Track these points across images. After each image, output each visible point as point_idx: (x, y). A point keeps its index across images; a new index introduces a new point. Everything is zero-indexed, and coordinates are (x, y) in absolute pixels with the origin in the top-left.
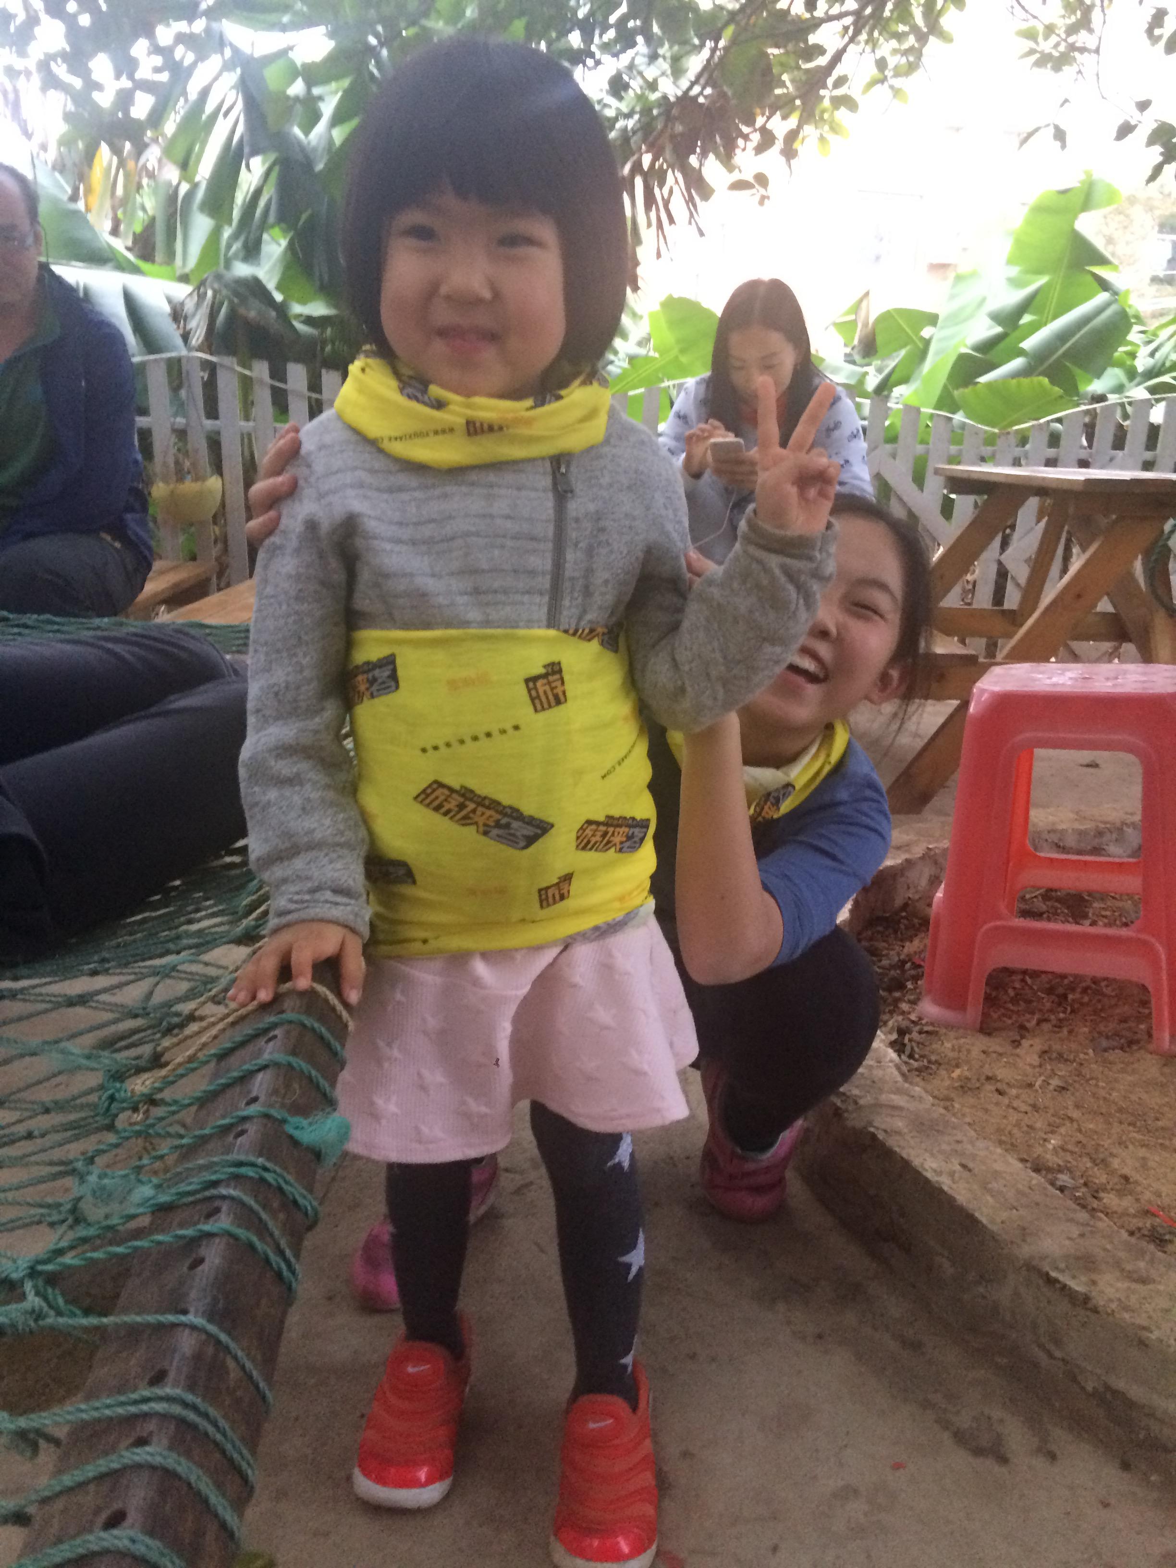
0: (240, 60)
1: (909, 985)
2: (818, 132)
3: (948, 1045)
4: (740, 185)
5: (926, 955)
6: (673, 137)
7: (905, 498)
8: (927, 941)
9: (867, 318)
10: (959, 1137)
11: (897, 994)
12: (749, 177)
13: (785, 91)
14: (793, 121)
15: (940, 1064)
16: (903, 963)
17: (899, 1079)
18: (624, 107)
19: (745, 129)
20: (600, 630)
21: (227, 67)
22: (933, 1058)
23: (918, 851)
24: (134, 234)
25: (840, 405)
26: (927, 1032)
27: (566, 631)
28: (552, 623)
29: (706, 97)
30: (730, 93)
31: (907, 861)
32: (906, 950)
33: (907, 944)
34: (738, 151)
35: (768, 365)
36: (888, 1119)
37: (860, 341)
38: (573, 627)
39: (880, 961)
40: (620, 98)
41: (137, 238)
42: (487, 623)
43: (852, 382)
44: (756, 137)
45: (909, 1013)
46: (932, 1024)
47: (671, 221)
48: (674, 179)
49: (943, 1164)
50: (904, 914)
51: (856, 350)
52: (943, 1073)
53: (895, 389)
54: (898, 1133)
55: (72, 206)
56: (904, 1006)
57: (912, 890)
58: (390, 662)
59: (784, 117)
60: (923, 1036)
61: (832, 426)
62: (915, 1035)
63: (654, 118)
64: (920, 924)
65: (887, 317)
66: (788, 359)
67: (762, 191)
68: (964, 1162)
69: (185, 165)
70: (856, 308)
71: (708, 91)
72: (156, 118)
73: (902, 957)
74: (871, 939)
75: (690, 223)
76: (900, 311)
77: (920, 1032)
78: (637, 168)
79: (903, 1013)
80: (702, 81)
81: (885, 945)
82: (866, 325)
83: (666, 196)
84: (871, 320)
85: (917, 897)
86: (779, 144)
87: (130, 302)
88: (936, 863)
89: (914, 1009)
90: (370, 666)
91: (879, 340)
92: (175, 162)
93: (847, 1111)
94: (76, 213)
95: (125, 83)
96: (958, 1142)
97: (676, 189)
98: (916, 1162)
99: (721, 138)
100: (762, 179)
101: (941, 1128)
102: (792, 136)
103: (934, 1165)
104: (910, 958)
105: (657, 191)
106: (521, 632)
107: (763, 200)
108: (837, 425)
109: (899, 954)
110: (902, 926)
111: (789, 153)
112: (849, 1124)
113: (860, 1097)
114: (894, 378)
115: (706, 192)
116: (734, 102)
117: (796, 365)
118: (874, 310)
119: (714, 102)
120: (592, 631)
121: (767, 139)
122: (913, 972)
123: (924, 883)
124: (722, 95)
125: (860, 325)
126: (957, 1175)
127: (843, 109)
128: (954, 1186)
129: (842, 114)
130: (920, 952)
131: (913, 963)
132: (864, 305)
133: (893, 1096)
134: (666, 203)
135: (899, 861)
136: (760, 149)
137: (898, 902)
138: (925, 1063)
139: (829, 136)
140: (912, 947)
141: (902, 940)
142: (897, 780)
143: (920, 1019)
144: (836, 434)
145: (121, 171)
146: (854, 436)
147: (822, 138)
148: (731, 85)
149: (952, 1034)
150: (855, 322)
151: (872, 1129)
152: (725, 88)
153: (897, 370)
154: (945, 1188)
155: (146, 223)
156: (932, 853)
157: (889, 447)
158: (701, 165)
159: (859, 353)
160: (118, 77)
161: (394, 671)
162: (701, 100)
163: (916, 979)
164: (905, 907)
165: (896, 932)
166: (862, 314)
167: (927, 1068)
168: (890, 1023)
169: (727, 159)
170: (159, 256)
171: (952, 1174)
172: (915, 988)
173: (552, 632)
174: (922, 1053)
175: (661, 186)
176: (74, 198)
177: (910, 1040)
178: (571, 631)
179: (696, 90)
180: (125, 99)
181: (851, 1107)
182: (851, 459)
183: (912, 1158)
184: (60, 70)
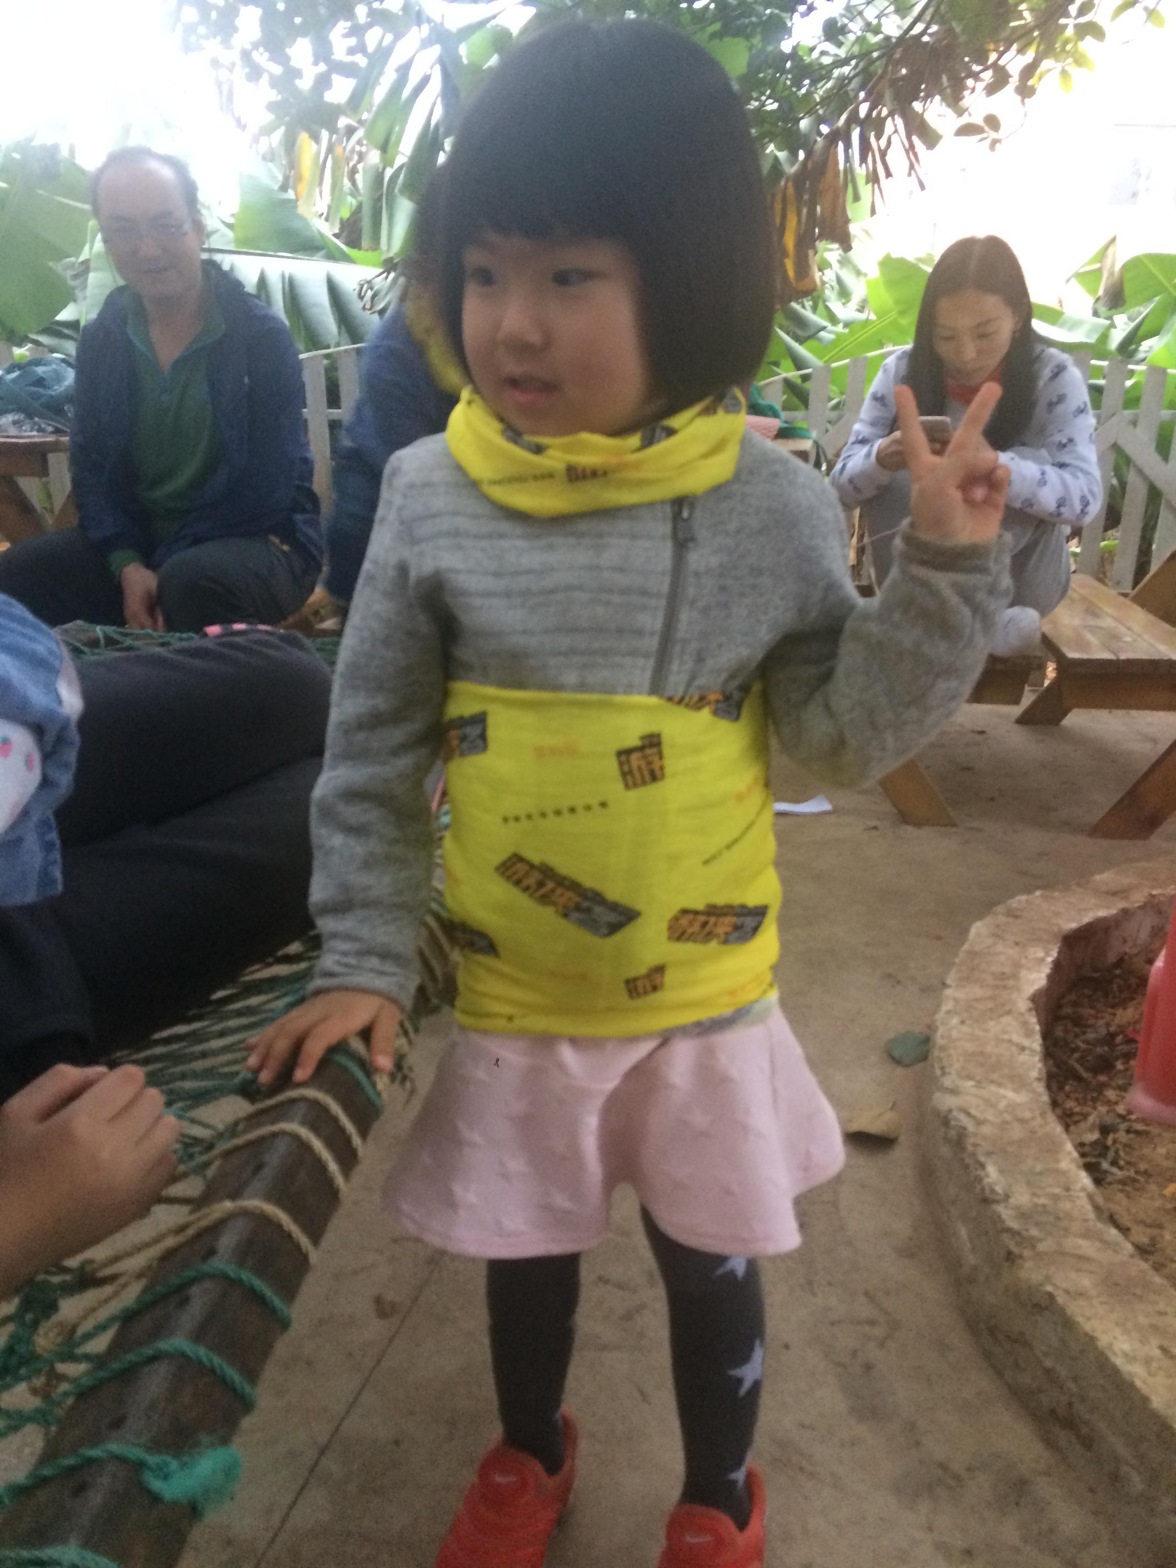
0: (440, 35)
1: (1119, 1066)
2: (1059, 66)
3: (1162, 1151)
4: (967, 130)
5: (1142, 1026)
6: (894, 82)
7: (1147, 471)
8: (1144, 1008)
9: (1113, 265)
10: (1161, 1306)
11: (1102, 1078)
12: (978, 119)
13: (1022, 22)
14: (1030, 55)
15: (1150, 1176)
16: (1112, 1036)
17: (1092, 1216)
18: (842, 53)
19: (976, 68)
20: (713, 697)
21: (426, 43)
22: (1142, 1166)
23: (1138, 898)
24: (341, 220)
25: (1065, 375)
26: (1137, 1133)
27: (670, 699)
28: (655, 689)
29: (930, 35)
30: (958, 29)
31: (1125, 912)
32: (1117, 1020)
33: (1119, 1012)
34: (966, 93)
35: (982, 333)
36: (1073, 1275)
37: (1105, 291)
38: (680, 693)
39: (1084, 1033)
40: (839, 44)
41: (344, 224)
42: (582, 687)
43: (1092, 340)
44: (988, 76)
45: (1116, 1103)
46: (1143, 1120)
47: (888, 174)
48: (895, 126)
49: (1137, 1345)
50: (1118, 972)
51: (1101, 302)
52: (1153, 1187)
53: (1143, 343)
54: (1081, 1294)
55: (285, 196)
56: (1111, 1094)
57: (1130, 943)
58: (480, 720)
59: (1021, 51)
60: (1132, 1136)
61: (1055, 399)
62: (1122, 1136)
63: (874, 61)
64: (1138, 985)
65: (1134, 264)
66: (1006, 327)
67: (993, 135)
68: (1165, 1343)
69: (385, 147)
70: (1102, 254)
71: (934, 28)
72: (356, 102)
73: (1112, 1029)
74: (1075, 1004)
75: (910, 175)
76: (1149, 256)
77: (1128, 1131)
78: (854, 118)
79: (1109, 1102)
80: (927, 16)
81: (1092, 1012)
82: (1111, 274)
83: (883, 147)
84: (1117, 268)
85: (1135, 951)
86: (1014, 81)
87: (333, 290)
88: (1160, 912)
89: (1123, 1098)
90: (463, 722)
91: (1128, 291)
92: (377, 147)
93: (1021, 1256)
94: (289, 201)
95: (322, 67)
96: (1161, 1313)
97: (895, 139)
98: (1103, 1340)
99: (949, 79)
100: (992, 122)
101: (1139, 1292)
102: (1029, 71)
103: (1126, 1347)
104: (1122, 1029)
105: (873, 140)
106: (619, 698)
107: (995, 142)
108: (1061, 399)
109: (1108, 1025)
110: (1115, 987)
111: (1025, 91)
112: (1023, 1274)
113: (1040, 1240)
114: (1141, 332)
115: (931, 138)
116: (962, 39)
117: (1014, 333)
118: (1120, 257)
119: (939, 41)
120: (702, 698)
121: (1001, 78)
122: (1125, 1048)
123: (1144, 935)
124: (950, 31)
125: (1105, 274)
126: (1155, 1365)
127: (1088, 39)
128: (1150, 1380)
129: (1088, 44)
130: (1135, 1023)
131: (1126, 1036)
132: (1110, 251)
133: (1081, 1242)
134: (883, 154)
135: (1113, 911)
136: (992, 89)
137: (1112, 958)
138: (1132, 1173)
139: (1072, 69)
140: (1126, 1015)
141: (1112, 1007)
142: (1122, 800)
143: (1130, 1112)
144: (1060, 409)
145: (330, 156)
146: (1081, 411)
147: (1064, 72)
148: (960, 20)
149: (1167, 1135)
150: (1100, 270)
151: (1049, 1288)
152: (954, 24)
153: (1146, 321)
154: (1138, 1383)
155: (354, 208)
156: (1156, 901)
157: (1128, 413)
158: (924, 110)
159: (1104, 305)
160: (316, 63)
161: (484, 730)
162: (926, 39)
163: (1128, 1056)
164: (1120, 962)
165: (1106, 995)
166: (1108, 262)
167: (1134, 1181)
168: (1091, 1119)
169: (954, 100)
170: (365, 243)
171: (1148, 1361)
172: (1126, 1070)
173: (654, 700)
174: (1128, 1158)
175: (878, 137)
176: (284, 188)
177: (1115, 1142)
178: (677, 699)
179: (919, 28)
180: (323, 82)
181: (1027, 1253)
182: (1077, 439)
183: (1097, 1334)
184: (261, 57)
